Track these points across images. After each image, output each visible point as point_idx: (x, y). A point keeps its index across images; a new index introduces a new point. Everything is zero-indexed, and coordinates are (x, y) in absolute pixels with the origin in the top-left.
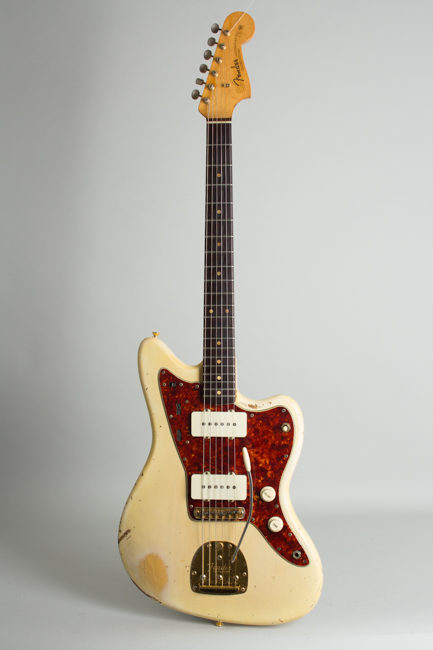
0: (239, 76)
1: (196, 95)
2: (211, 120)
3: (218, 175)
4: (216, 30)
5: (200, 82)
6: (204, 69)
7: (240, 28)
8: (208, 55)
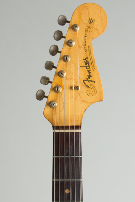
0: (90, 76)
1: (41, 96)
2: (58, 128)
3: (66, 191)
4: (63, 22)
5: (46, 80)
6: (49, 66)
7: (91, 22)
8: (55, 51)
